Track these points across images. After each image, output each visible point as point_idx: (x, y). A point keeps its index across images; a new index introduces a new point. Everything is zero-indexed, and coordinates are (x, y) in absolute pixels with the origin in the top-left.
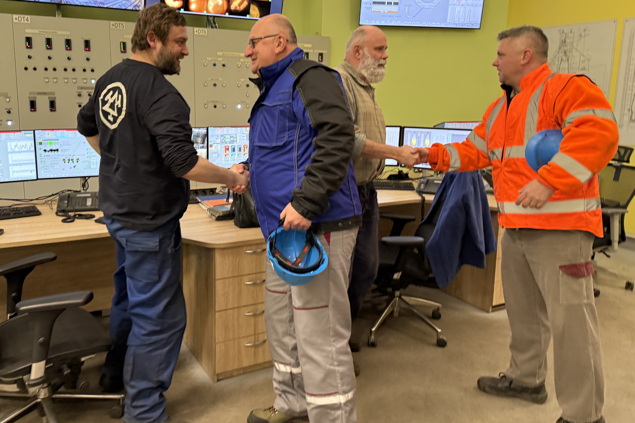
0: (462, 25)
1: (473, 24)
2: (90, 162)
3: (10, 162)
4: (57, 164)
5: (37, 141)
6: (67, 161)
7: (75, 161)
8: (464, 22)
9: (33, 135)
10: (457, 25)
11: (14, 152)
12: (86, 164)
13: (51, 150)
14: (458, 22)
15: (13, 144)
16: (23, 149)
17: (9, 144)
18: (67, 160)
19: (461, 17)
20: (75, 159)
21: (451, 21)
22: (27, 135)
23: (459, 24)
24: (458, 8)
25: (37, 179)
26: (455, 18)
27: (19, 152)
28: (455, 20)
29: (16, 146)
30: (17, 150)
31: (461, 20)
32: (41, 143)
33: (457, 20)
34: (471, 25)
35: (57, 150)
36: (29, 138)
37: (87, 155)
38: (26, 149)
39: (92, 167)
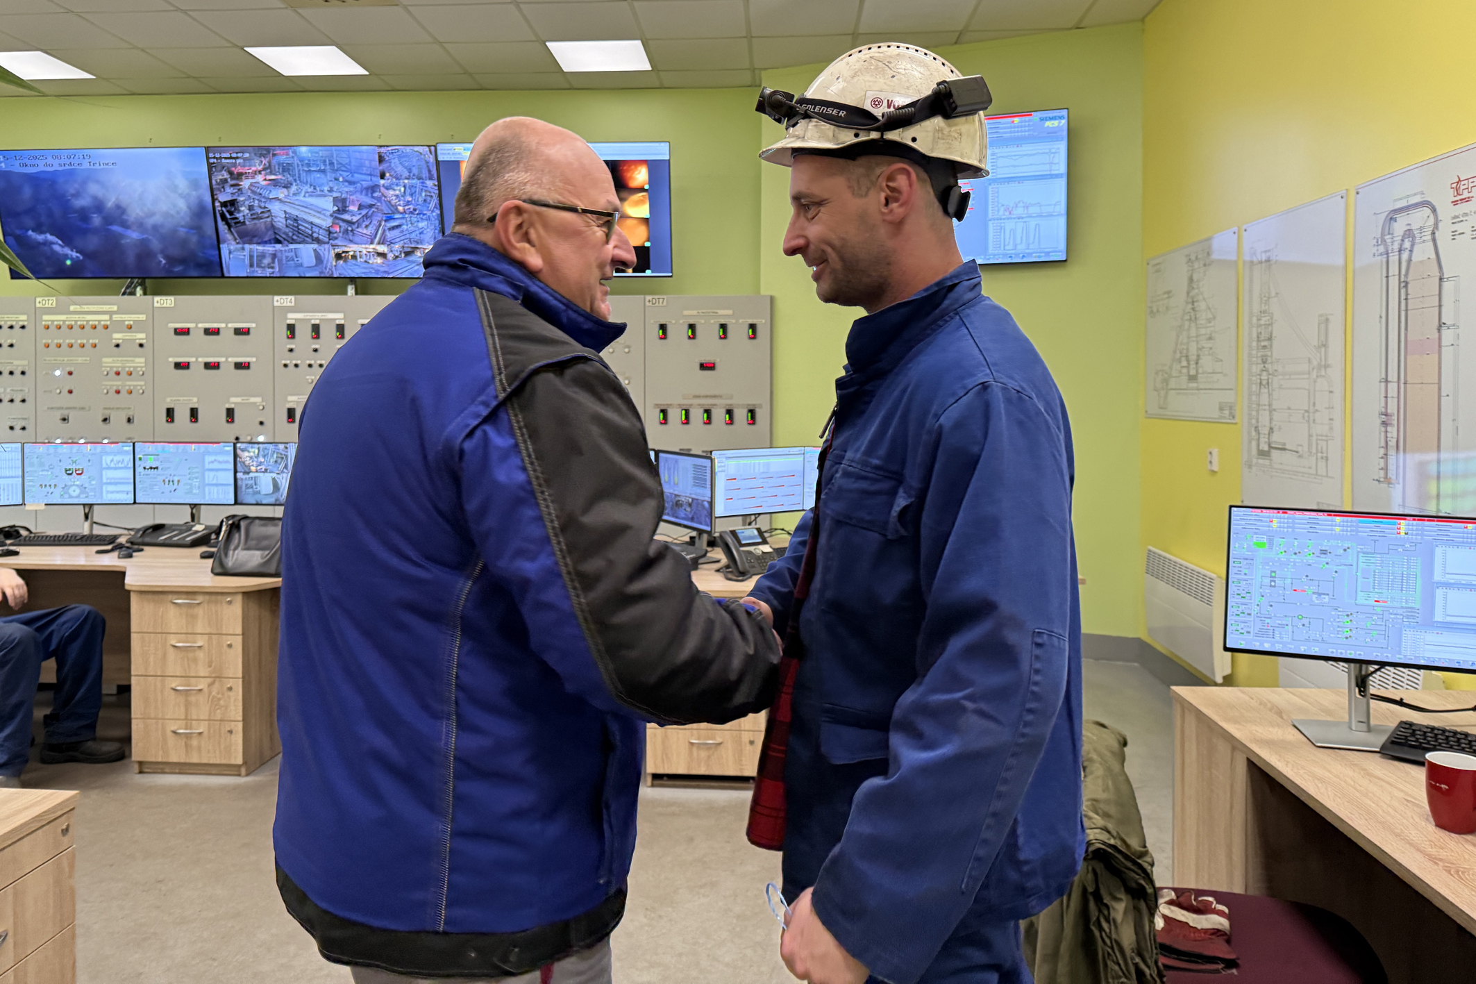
0: (1024, 256)
1: (1047, 254)
2: (191, 485)
3: (105, 481)
4: (156, 485)
5: (137, 457)
6: (167, 483)
7: (176, 483)
8: (1027, 251)
9: (131, 448)
10: (1011, 257)
11: (109, 468)
12: (188, 487)
13: (151, 468)
14: (1013, 252)
15: (109, 458)
16: (120, 465)
17: (104, 458)
18: (167, 480)
19: (1018, 241)
20: (176, 479)
21: (996, 252)
22: (125, 448)
23: (1017, 255)
24: (1009, 225)
25: (135, 503)
26: (1007, 243)
27: (115, 469)
28: (1007, 248)
29: (112, 461)
30: (112, 465)
31: (1021, 248)
32: (140, 459)
33: (1010, 247)
34: (1043, 254)
35: (157, 468)
36: (127, 452)
37: (189, 476)
38: (123, 466)
39: (194, 491)
